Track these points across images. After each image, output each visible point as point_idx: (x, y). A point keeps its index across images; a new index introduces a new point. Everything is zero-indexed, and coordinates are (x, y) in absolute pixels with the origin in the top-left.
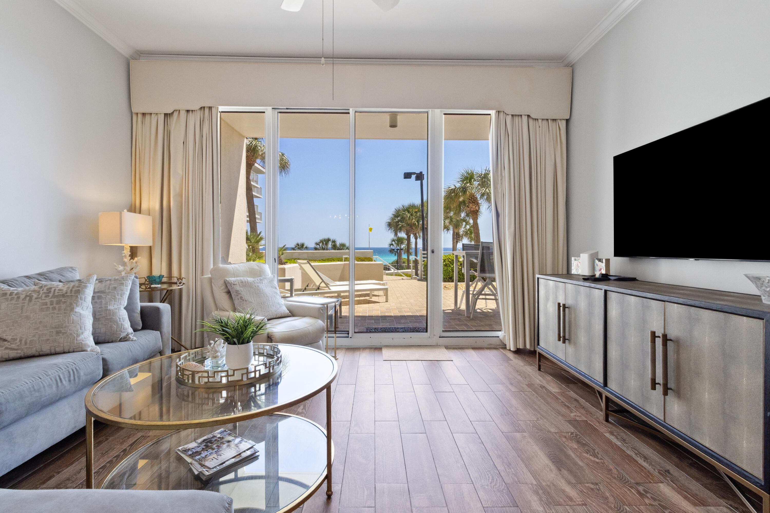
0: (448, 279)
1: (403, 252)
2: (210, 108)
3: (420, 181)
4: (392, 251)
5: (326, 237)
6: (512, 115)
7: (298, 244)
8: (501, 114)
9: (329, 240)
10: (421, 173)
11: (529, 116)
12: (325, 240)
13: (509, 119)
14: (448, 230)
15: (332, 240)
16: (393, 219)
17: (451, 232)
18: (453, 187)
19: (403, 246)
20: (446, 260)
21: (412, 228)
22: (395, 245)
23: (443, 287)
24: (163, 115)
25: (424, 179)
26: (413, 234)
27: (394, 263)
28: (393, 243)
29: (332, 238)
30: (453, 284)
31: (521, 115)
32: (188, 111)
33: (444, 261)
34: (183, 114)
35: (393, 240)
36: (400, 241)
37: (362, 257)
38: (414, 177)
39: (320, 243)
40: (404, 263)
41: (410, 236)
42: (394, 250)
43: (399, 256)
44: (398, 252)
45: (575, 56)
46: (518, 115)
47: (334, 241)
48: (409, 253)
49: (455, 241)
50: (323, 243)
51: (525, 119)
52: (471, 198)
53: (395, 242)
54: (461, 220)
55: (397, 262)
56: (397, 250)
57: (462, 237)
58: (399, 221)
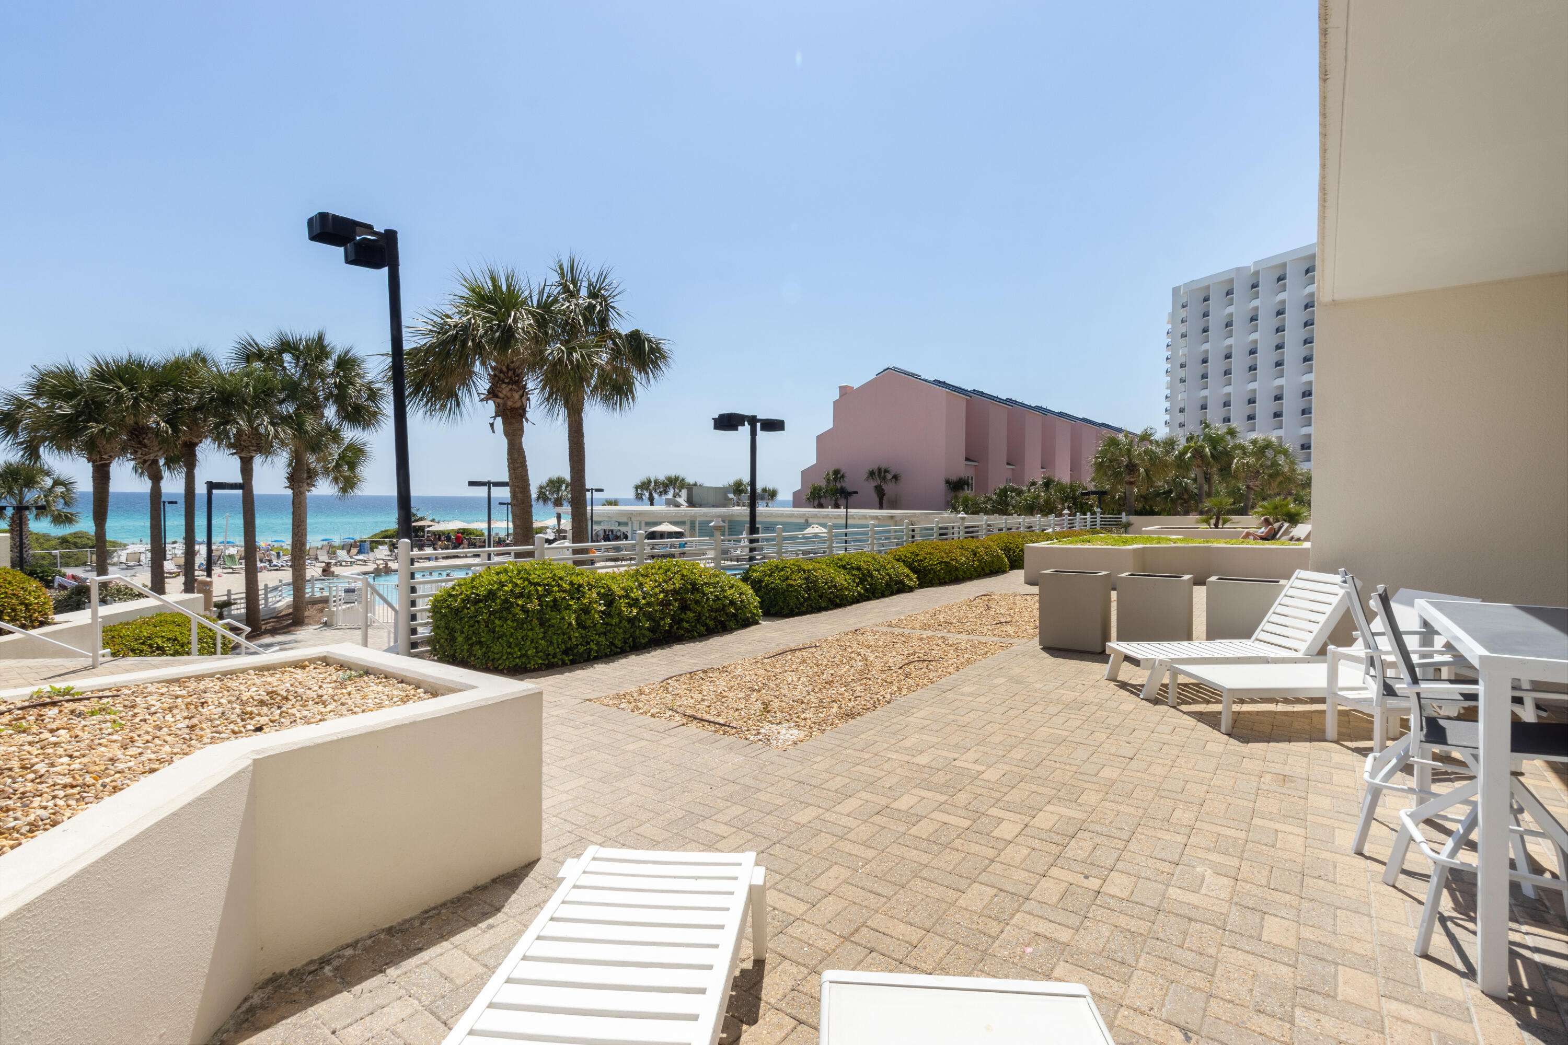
10: (393, 233)
19: (33, 494)
36: (19, 476)
58: (78, 414)
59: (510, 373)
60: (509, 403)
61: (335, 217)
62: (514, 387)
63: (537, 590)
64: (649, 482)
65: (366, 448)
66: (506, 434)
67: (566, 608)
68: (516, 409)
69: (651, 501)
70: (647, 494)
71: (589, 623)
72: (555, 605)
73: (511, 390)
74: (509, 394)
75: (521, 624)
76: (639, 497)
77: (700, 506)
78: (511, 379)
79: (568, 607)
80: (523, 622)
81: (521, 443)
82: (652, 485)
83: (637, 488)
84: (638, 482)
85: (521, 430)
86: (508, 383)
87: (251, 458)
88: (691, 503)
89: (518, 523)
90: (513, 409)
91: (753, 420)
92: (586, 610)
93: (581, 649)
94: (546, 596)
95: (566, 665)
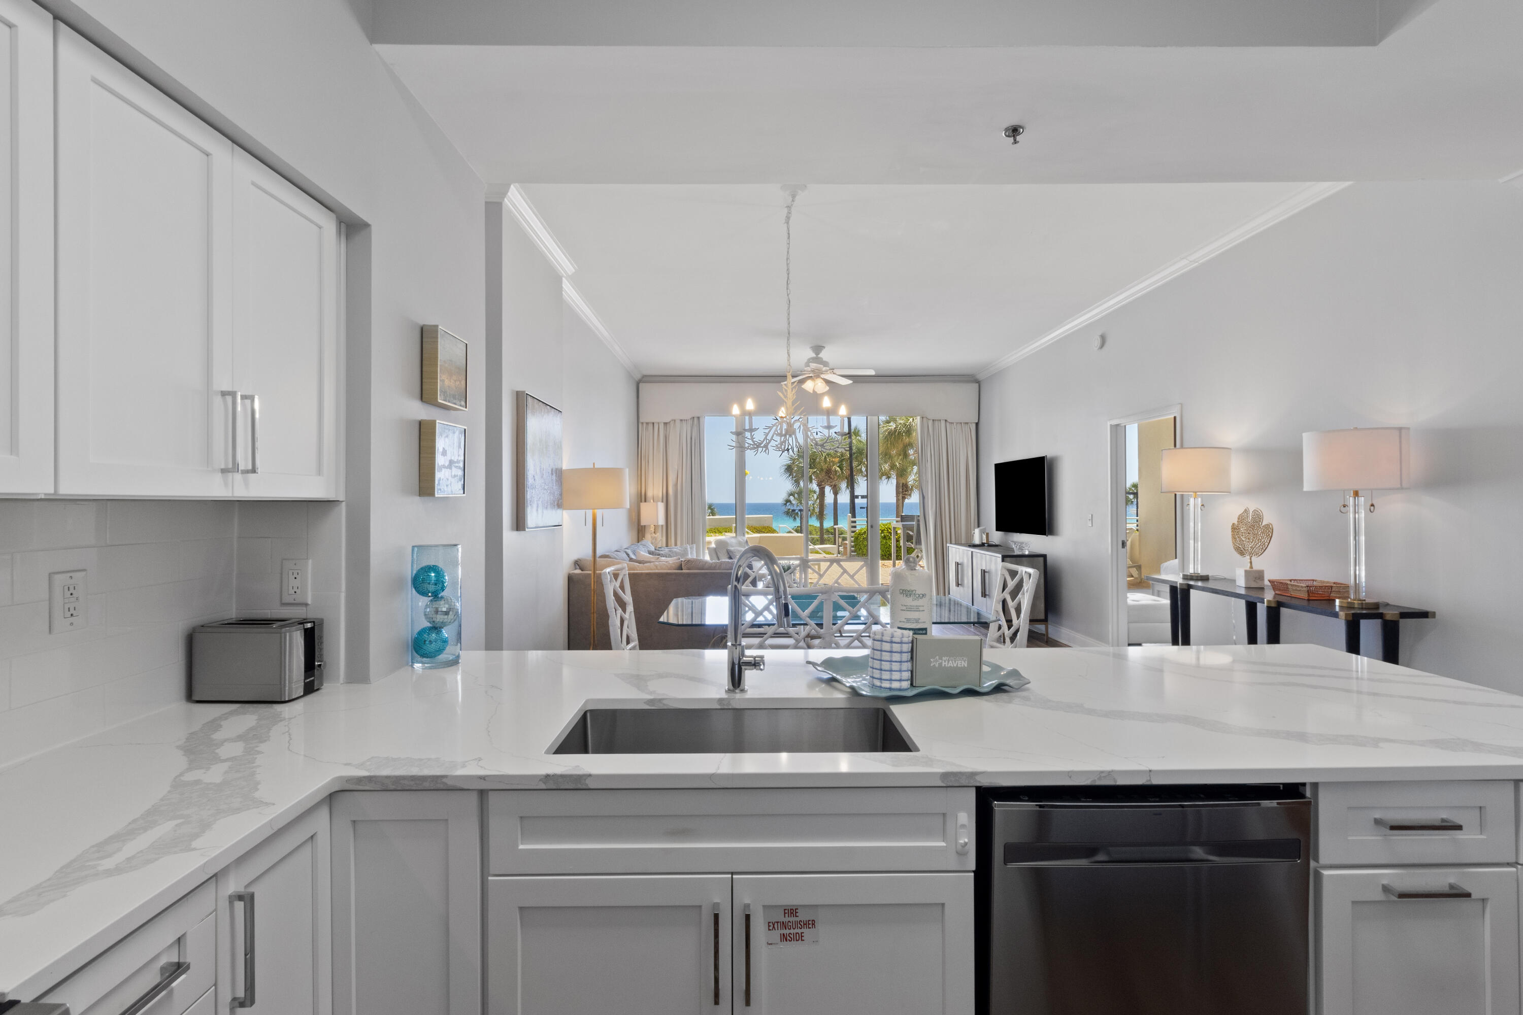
1: (809, 514)
2: (698, 418)
4: (790, 513)
6: (933, 420)
8: (925, 419)
11: (946, 421)
13: (930, 423)
14: (888, 478)
16: (795, 461)
17: (894, 481)
20: (884, 530)
21: (830, 479)
22: (794, 502)
23: (880, 565)
24: (663, 424)
26: (831, 486)
28: (792, 498)
30: (891, 562)
31: (940, 420)
32: (681, 420)
33: (882, 531)
34: (678, 422)
35: (792, 494)
36: (805, 495)
37: (758, 526)
40: (812, 532)
41: (824, 488)
42: (792, 511)
44: (801, 515)
45: (980, 377)
46: (938, 420)
48: (821, 517)
49: (900, 497)
51: (943, 423)
53: (794, 497)
55: (799, 531)
56: (799, 511)
57: (912, 490)
58: (805, 465)
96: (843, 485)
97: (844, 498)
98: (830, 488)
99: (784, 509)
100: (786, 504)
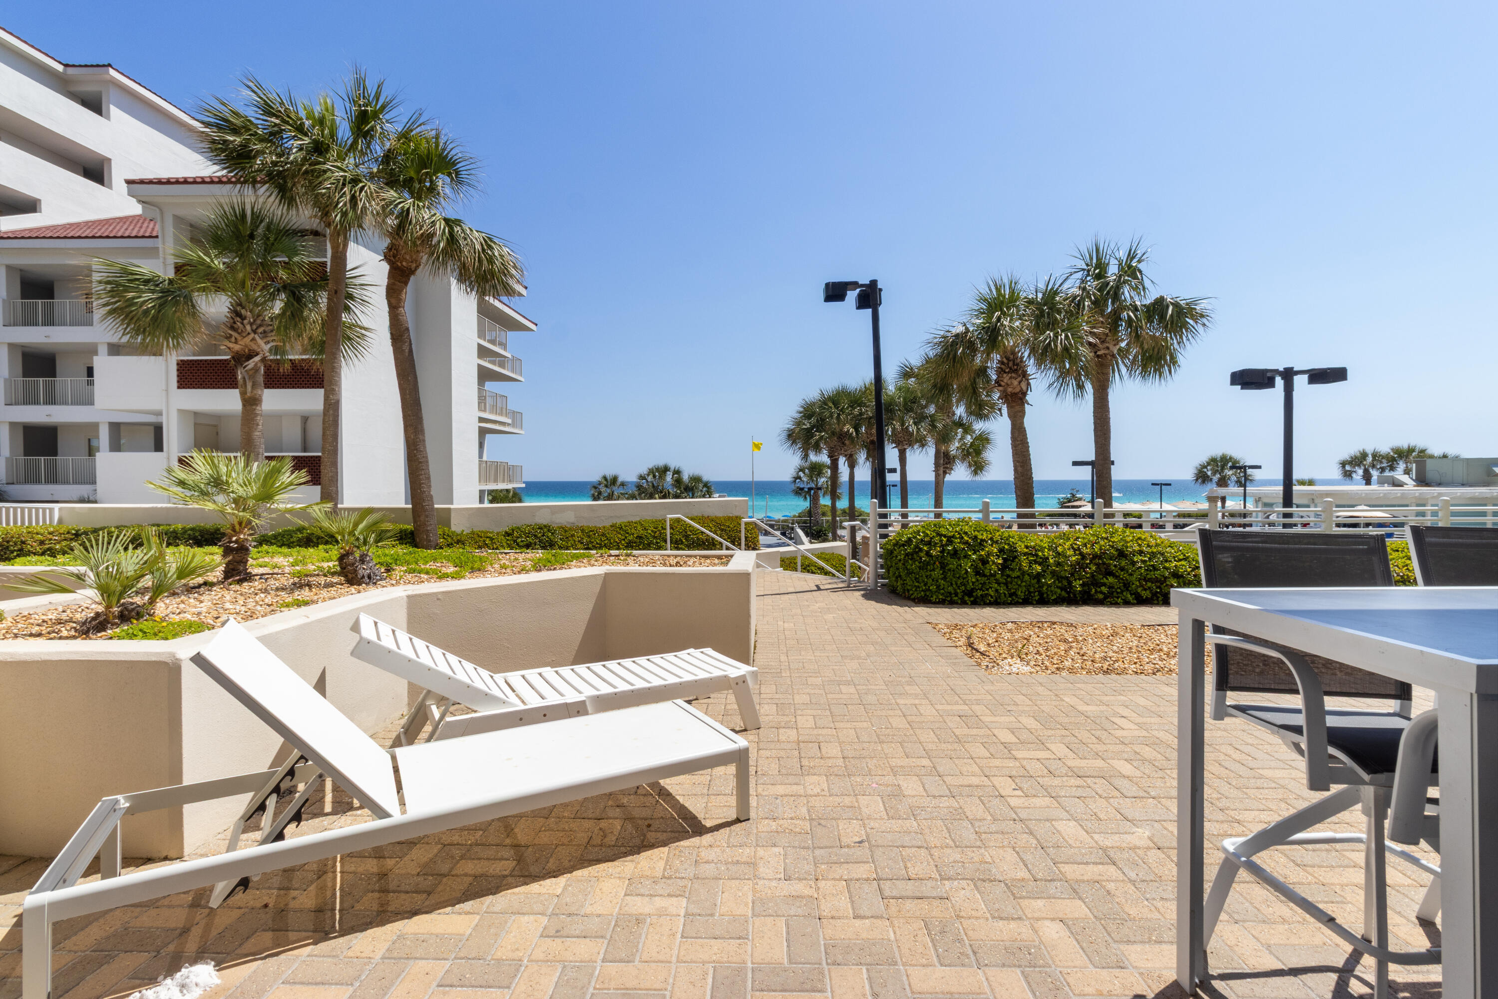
0: (960, 596)
1: (821, 493)
3: (870, 311)
4: (799, 492)
5: (661, 463)
7: (605, 478)
9: (666, 469)
10: (874, 283)
12: (658, 469)
15: (672, 469)
16: (798, 423)
18: (960, 329)
19: (822, 480)
21: (843, 443)
22: (805, 479)
25: (881, 303)
26: (846, 456)
27: (805, 516)
28: (801, 474)
29: (673, 465)
35: (802, 470)
36: (815, 470)
37: (720, 515)
38: (852, 296)
39: (648, 475)
40: (824, 514)
41: (837, 460)
42: (802, 489)
43: (815, 500)
44: (812, 493)
47: (677, 472)
48: (835, 496)
50: (654, 476)
52: (1008, 359)
53: (804, 473)
54: (954, 423)
55: (810, 513)
56: (810, 489)
58: (813, 427)
59: (1011, 364)
60: (1010, 390)
61: (833, 283)
62: (1013, 375)
63: (941, 541)
64: (1364, 455)
65: (991, 437)
66: (1010, 416)
67: (965, 557)
68: (1016, 394)
69: (1367, 479)
70: (1360, 472)
71: (987, 572)
72: (955, 554)
73: (1011, 378)
74: (1009, 382)
75: (924, 566)
76: (1348, 475)
77: (1439, 484)
78: (1011, 369)
79: (966, 556)
80: (928, 564)
81: (1023, 423)
82: (1370, 459)
83: (1343, 464)
84: (1346, 455)
85: (1023, 413)
86: (1008, 372)
87: (905, 449)
88: (1422, 480)
89: (1019, 493)
90: (1014, 395)
91: (1288, 375)
92: (984, 562)
93: (980, 593)
94: (948, 545)
95: (967, 604)
96: (862, 457)
97: (864, 473)
98: (844, 459)
99: (793, 487)
100: (795, 481)
